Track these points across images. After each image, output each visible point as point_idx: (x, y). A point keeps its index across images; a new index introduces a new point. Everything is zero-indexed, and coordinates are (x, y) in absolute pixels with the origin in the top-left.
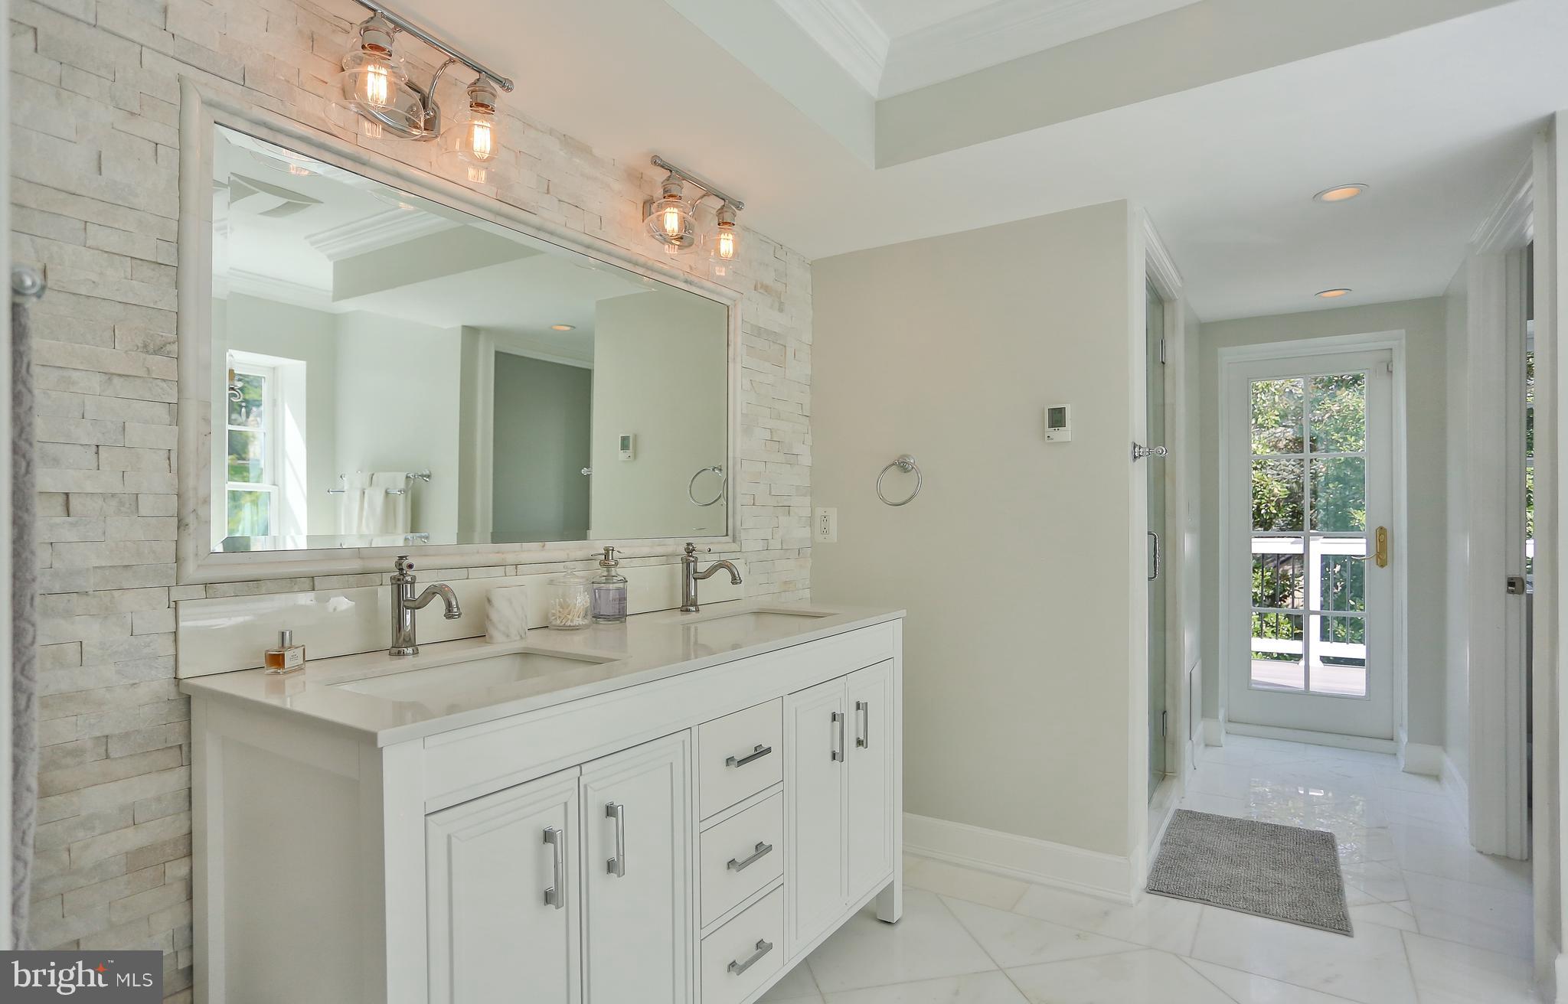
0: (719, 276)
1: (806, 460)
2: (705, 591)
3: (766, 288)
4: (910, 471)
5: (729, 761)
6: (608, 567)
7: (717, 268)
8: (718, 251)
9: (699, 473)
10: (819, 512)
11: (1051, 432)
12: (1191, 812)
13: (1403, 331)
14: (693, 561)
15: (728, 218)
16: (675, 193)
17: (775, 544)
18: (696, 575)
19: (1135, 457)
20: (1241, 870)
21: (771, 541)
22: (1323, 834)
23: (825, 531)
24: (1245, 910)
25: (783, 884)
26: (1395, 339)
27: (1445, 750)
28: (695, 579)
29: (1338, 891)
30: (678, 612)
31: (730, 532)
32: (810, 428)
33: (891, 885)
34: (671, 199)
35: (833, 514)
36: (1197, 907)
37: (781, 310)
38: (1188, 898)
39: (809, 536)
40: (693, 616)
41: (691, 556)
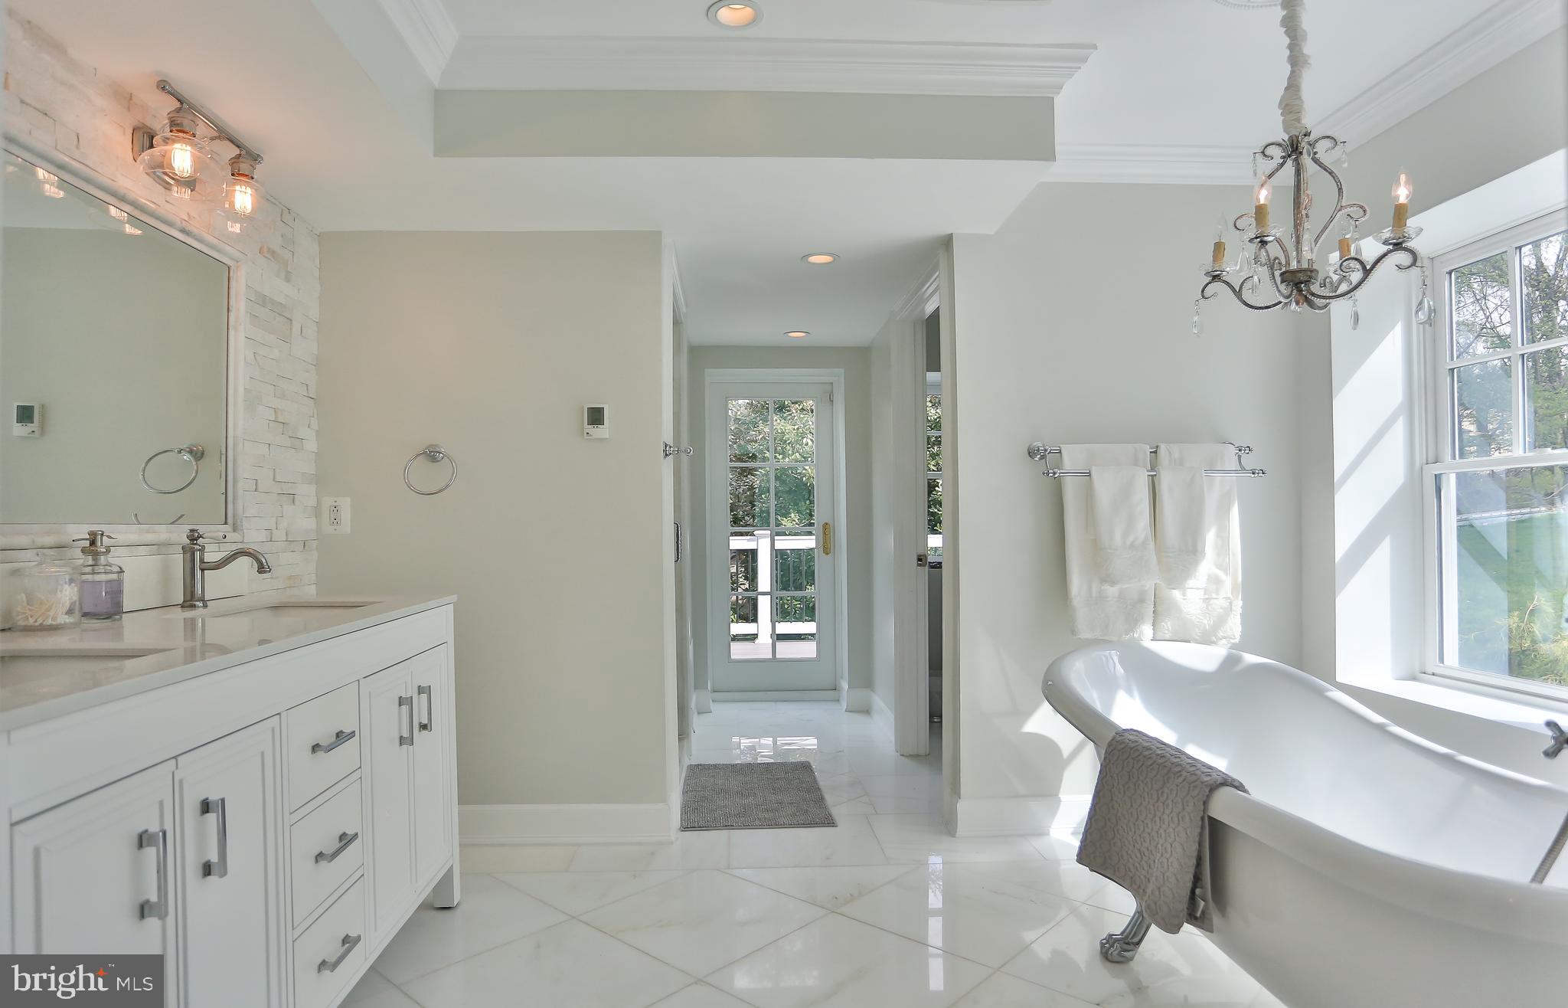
0: (233, 233)
1: (312, 445)
2: (214, 584)
3: (273, 253)
4: (438, 461)
5: (315, 748)
6: (96, 555)
7: (229, 223)
8: (232, 204)
9: (151, 459)
10: (328, 502)
11: (591, 429)
12: (701, 765)
13: (842, 371)
14: (199, 550)
15: (244, 167)
16: (187, 129)
17: (280, 535)
18: (204, 566)
19: (666, 455)
20: (751, 799)
21: (275, 531)
22: (802, 763)
23: (336, 521)
24: (761, 827)
25: (363, 875)
26: (836, 376)
27: (873, 691)
28: (203, 570)
29: (822, 799)
30: (179, 609)
31: (230, 520)
32: (315, 411)
33: (452, 867)
34: (181, 134)
35: (346, 505)
36: (724, 833)
37: (288, 279)
38: (716, 828)
39: (314, 526)
40: (198, 613)
41: (196, 544)
